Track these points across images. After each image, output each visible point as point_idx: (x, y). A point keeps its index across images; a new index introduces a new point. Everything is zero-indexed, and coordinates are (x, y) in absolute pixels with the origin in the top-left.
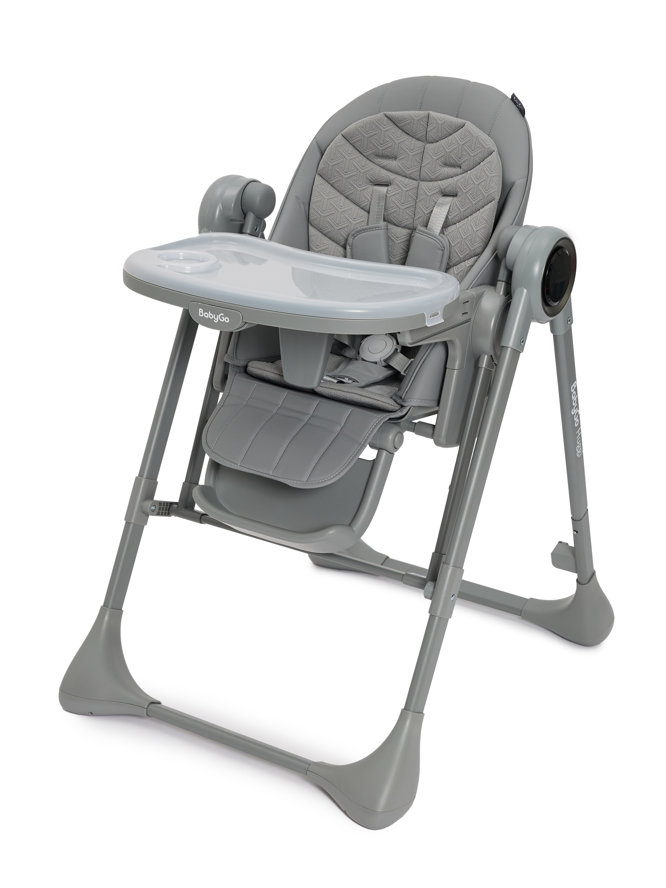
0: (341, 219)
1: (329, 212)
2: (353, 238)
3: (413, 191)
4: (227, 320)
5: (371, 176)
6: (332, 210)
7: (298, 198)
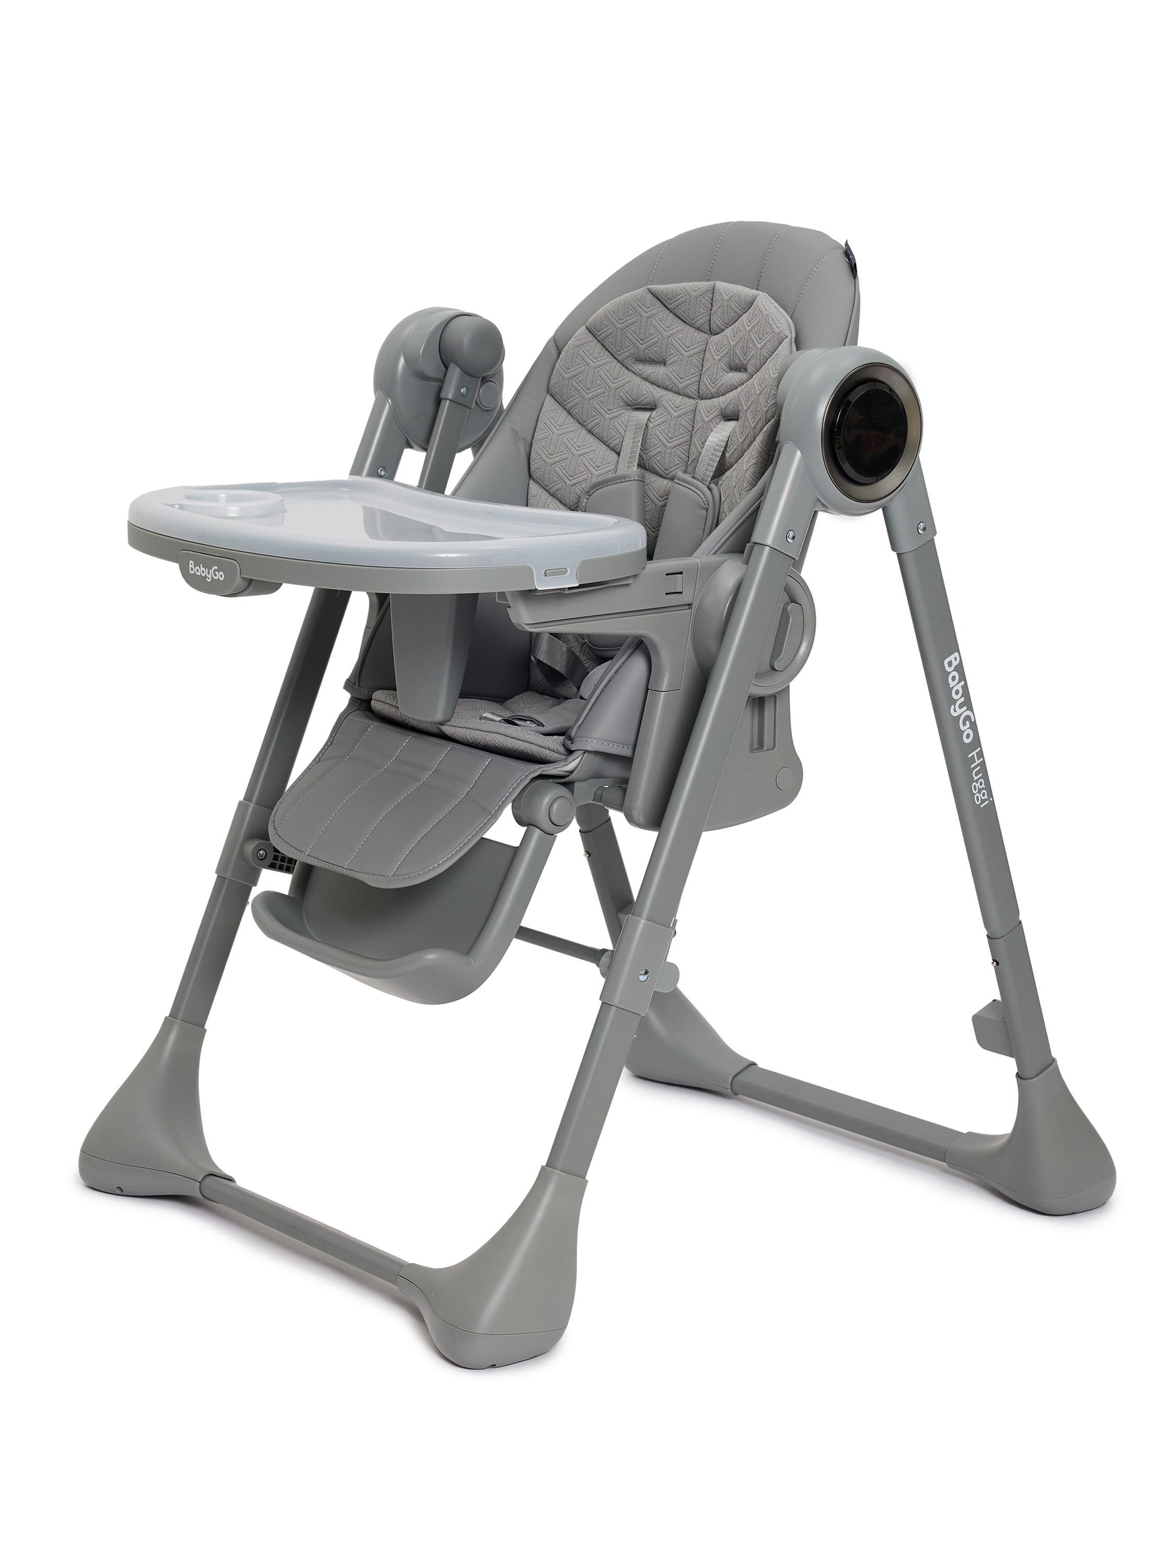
0: (577, 468)
1: (559, 457)
2: (588, 497)
3: (688, 417)
5: (627, 394)
6: (564, 453)
7: (515, 432)
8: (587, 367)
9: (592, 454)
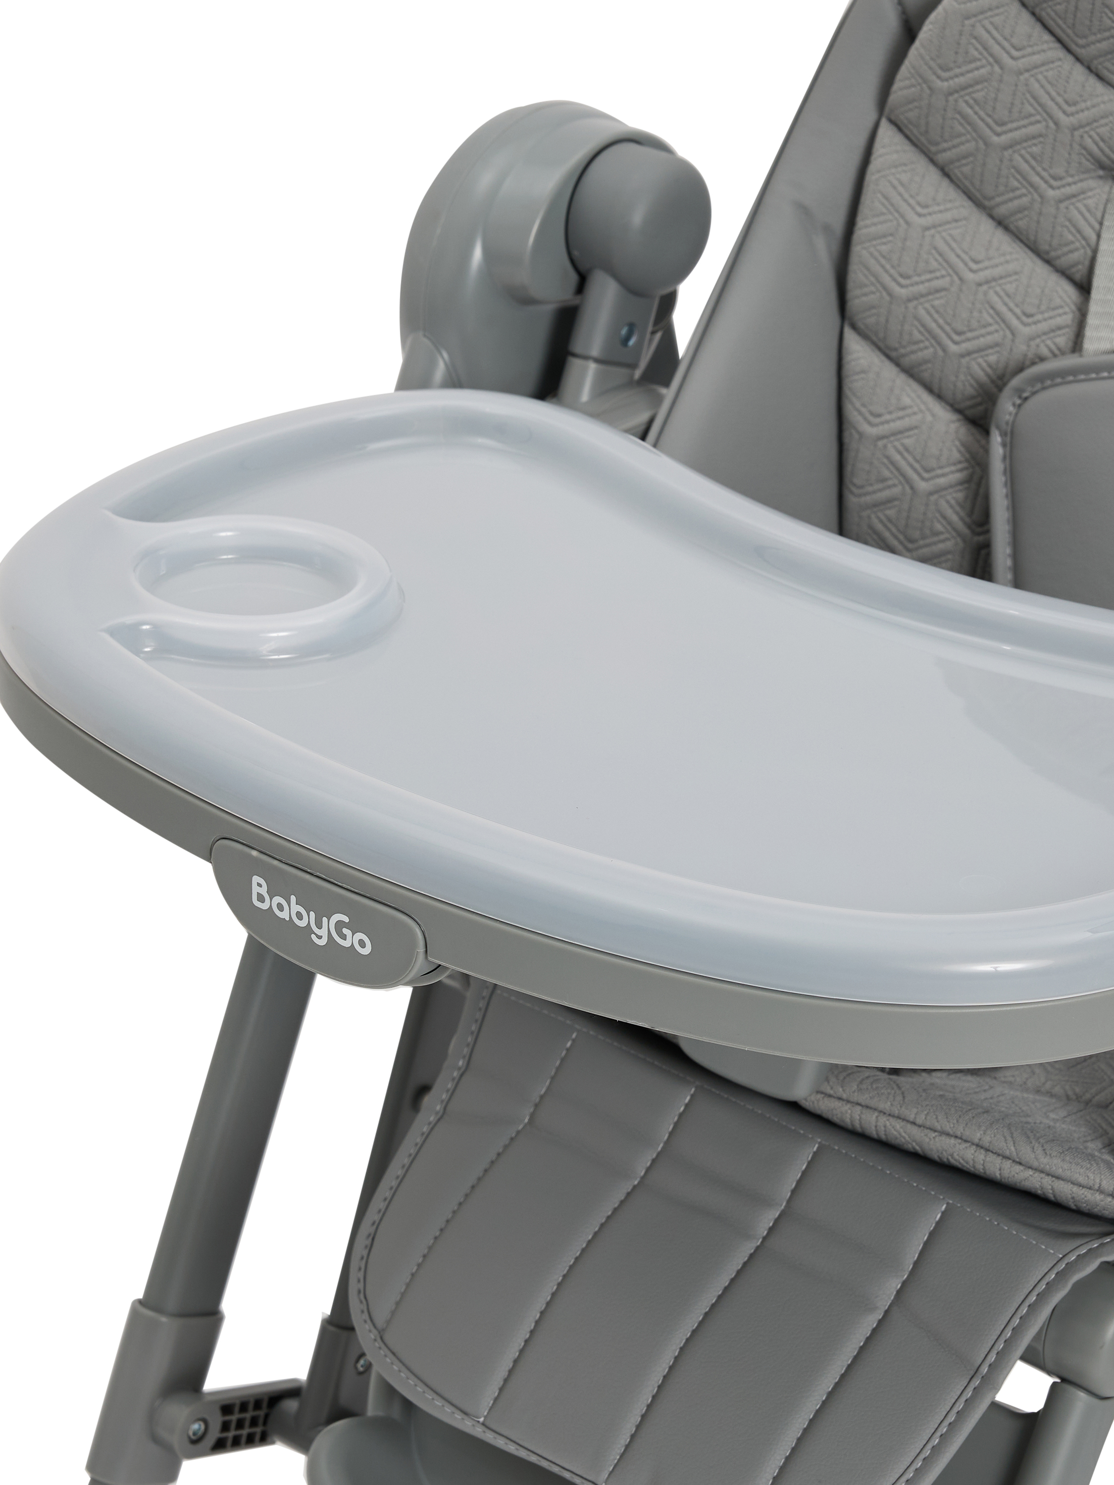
0: (976, 314)
1: (927, 284)
2: (1018, 402)
4: (362, 944)
5: (1101, 144)
6: (938, 274)
7: (803, 210)
8: (997, 68)
9: (1011, 283)
